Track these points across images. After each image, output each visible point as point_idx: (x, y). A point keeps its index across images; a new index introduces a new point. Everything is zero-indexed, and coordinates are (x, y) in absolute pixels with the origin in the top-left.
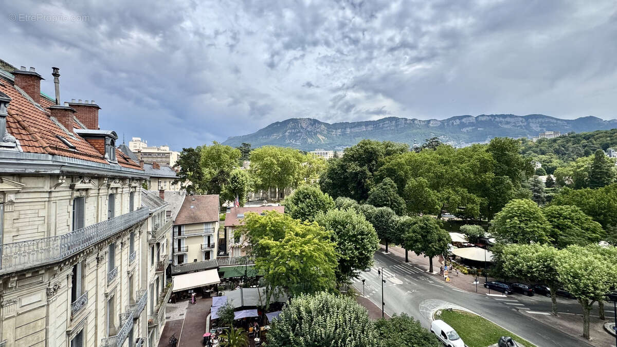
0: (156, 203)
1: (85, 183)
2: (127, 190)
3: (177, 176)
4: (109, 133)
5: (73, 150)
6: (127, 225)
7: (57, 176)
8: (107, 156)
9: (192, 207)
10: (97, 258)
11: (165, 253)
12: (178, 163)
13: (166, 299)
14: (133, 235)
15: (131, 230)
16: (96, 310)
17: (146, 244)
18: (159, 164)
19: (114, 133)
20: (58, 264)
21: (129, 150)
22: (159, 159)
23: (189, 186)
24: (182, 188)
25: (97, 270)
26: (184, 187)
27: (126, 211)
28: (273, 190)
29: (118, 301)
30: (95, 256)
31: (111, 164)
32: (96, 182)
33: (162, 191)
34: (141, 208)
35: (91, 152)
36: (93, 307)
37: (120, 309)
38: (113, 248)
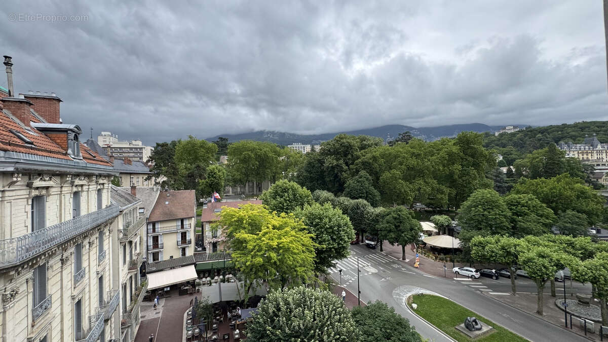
0: (127, 199)
1: (45, 181)
2: (93, 187)
3: (150, 171)
4: (72, 127)
5: (30, 146)
6: (95, 224)
7: (11, 174)
8: (70, 151)
9: (167, 203)
10: (62, 260)
11: (138, 251)
12: (151, 159)
13: (141, 298)
14: (101, 234)
15: (99, 228)
16: (62, 314)
17: (117, 243)
18: (131, 159)
19: (77, 127)
20: (15, 268)
21: (98, 144)
22: (132, 155)
23: (164, 182)
24: (157, 183)
25: (62, 272)
26: (158, 183)
27: (94, 208)
28: (251, 184)
29: (87, 303)
30: (60, 257)
31: (74, 160)
32: (58, 180)
33: (133, 188)
34: (110, 206)
35: (50, 147)
36: (58, 311)
37: (90, 311)
38: (79, 248)
